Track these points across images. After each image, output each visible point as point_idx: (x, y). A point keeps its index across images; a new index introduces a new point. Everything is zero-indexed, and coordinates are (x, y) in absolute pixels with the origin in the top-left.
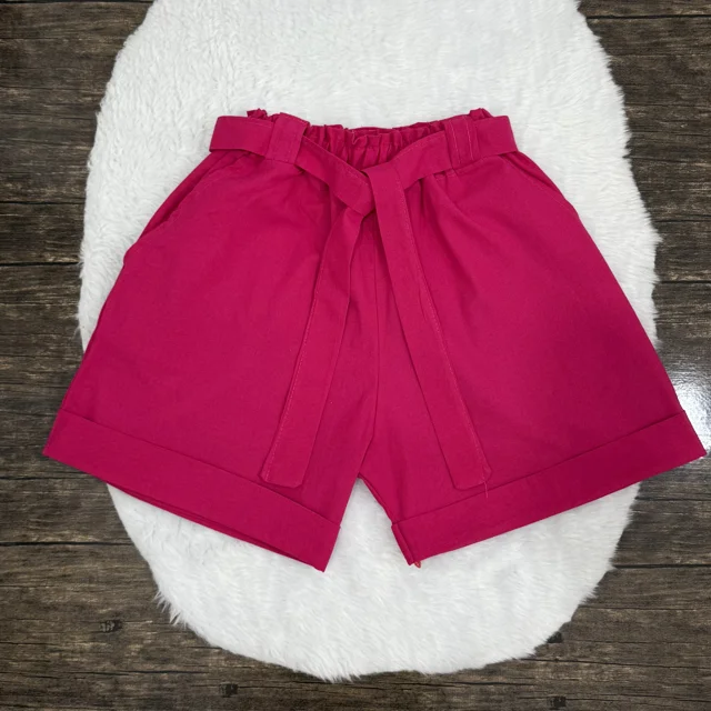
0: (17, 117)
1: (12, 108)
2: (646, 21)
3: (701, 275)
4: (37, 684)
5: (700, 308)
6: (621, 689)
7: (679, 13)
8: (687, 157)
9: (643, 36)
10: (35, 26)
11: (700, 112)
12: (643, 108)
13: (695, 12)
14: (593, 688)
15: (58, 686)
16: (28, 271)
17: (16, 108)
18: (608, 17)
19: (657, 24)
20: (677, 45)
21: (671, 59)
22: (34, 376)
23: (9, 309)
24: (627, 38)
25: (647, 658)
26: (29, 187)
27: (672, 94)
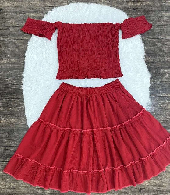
0: (15, 66)
1: (14, 64)
2: (153, 39)
3: (167, 95)
4: (26, 192)
5: (167, 102)
6: (154, 186)
7: (160, 38)
8: (163, 69)
9: (152, 43)
10: (18, 45)
11: (165, 59)
12: (153, 59)
13: (163, 37)
14: (148, 186)
15: (30, 192)
16: (19, 100)
17: (15, 64)
18: (144, 39)
19: (155, 40)
20: (159, 45)
21: (158, 48)
22: (21, 123)
23: (15, 108)
24: (149, 43)
25: (159, 179)
26: (18, 81)
27: (159, 55)
